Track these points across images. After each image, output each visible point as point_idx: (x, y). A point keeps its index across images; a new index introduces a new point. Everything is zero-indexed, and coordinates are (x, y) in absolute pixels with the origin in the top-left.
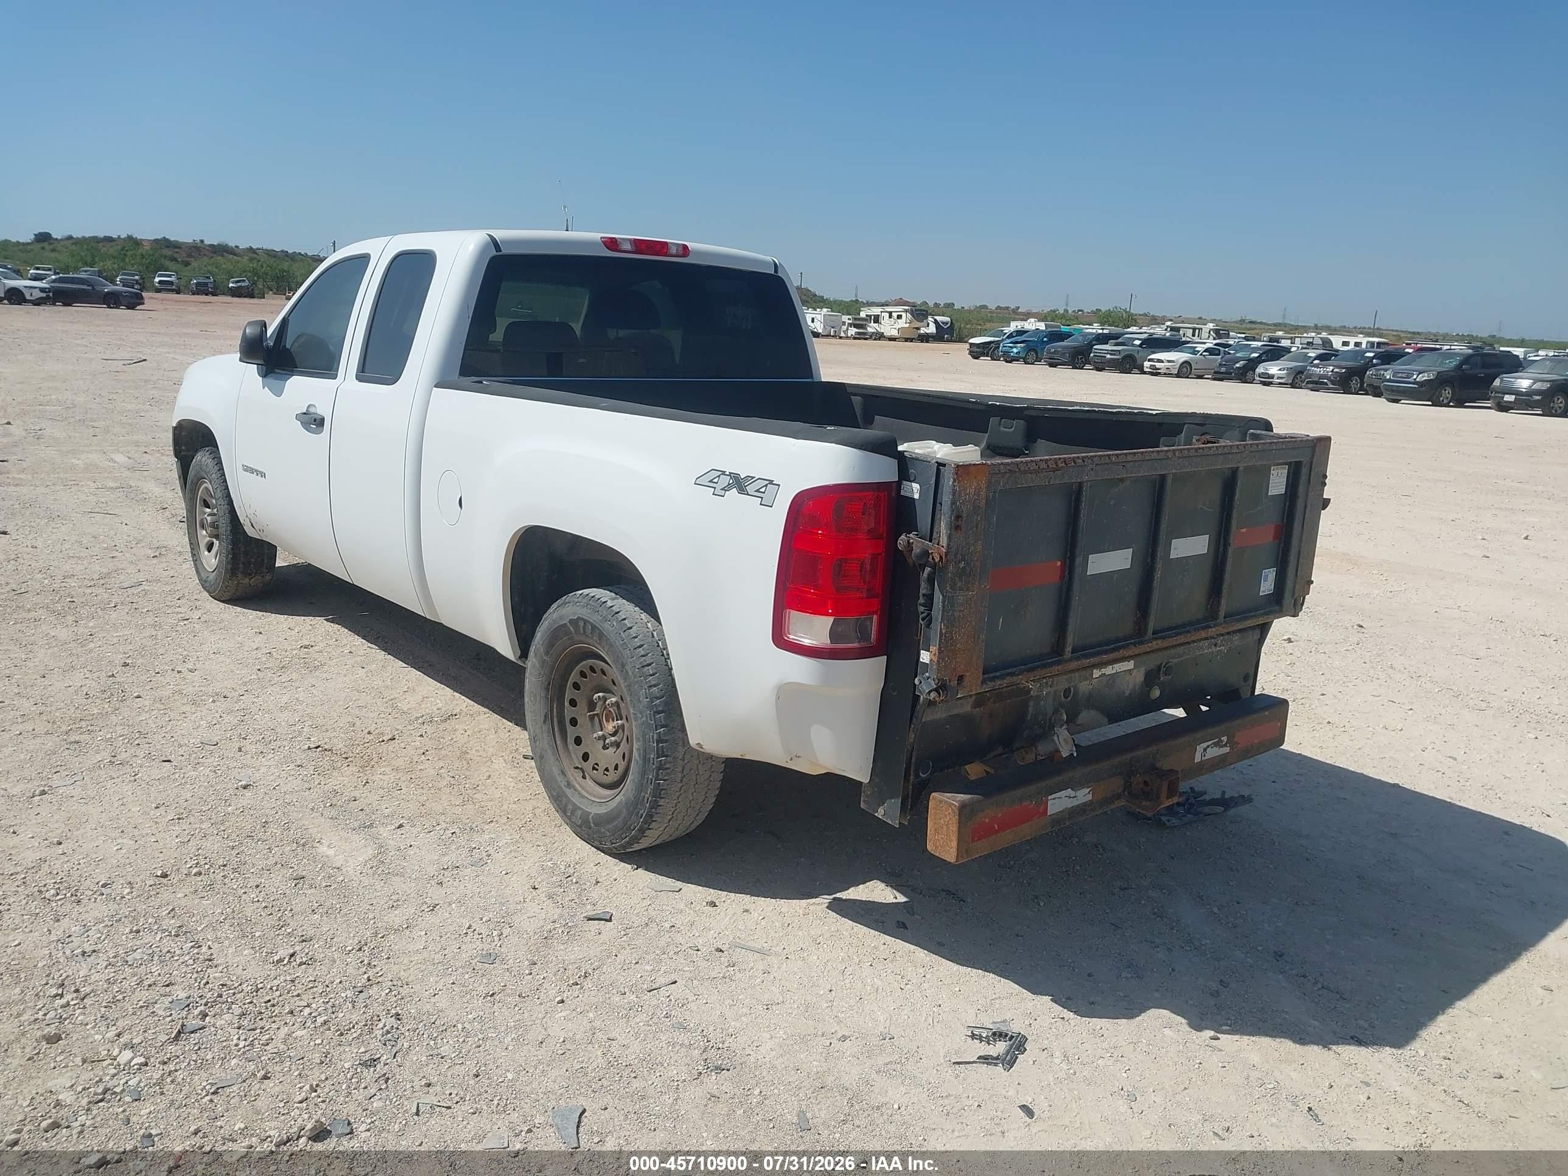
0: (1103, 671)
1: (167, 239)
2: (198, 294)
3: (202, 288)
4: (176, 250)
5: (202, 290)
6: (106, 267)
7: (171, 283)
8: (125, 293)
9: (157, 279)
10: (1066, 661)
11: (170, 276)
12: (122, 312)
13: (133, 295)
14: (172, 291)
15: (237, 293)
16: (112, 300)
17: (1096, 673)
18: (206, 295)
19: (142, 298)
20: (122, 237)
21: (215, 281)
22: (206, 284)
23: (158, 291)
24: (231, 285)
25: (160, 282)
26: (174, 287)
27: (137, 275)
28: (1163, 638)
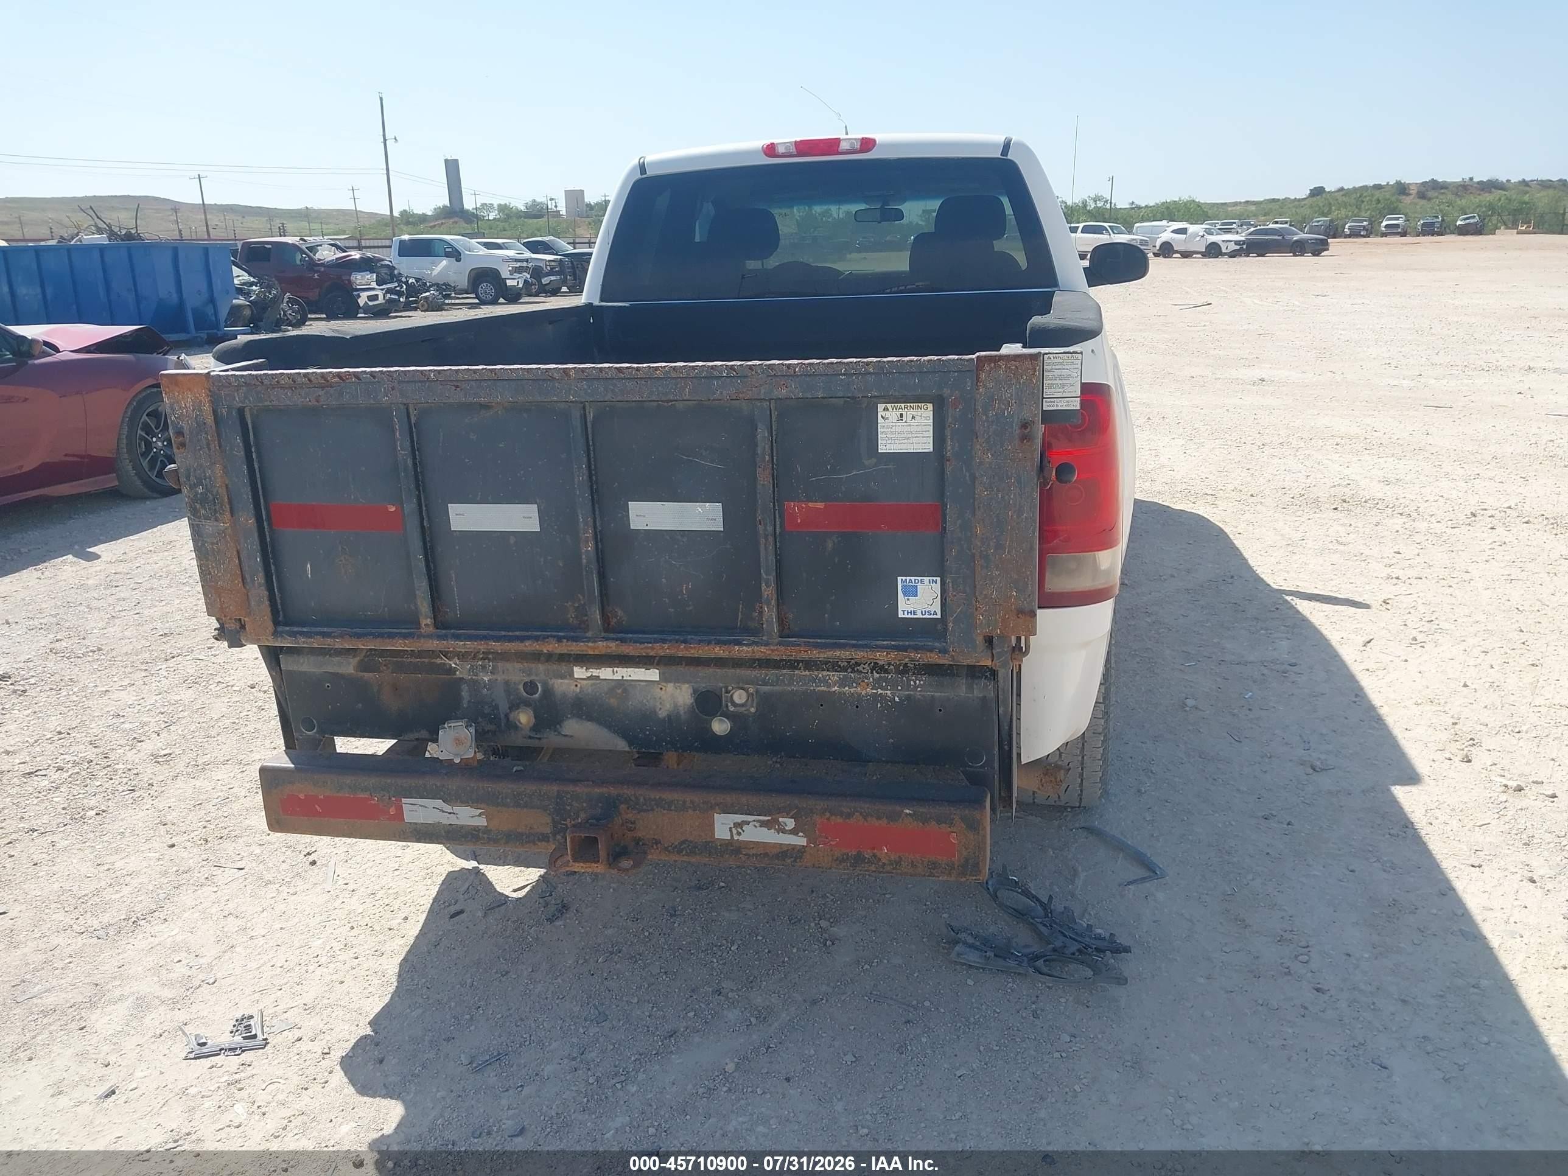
0: (595, 672)
1: (1436, 181)
2: (1424, 235)
3: (1427, 229)
4: (1442, 191)
5: (1429, 230)
6: (1339, 216)
7: (1397, 226)
8: (1311, 240)
9: (1384, 223)
10: (420, 636)
11: (1397, 219)
12: (1308, 260)
13: (1318, 241)
14: (1398, 234)
15: (1463, 231)
16: (1298, 249)
17: (579, 672)
18: (1433, 235)
19: (1327, 244)
20: (1391, 183)
21: (1443, 220)
22: (1432, 224)
23: (1384, 235)
24: (1459, 223)
25: (1387, 226)
26: (1400, 230)
27: (1365, 221)
28: (623, 640)
